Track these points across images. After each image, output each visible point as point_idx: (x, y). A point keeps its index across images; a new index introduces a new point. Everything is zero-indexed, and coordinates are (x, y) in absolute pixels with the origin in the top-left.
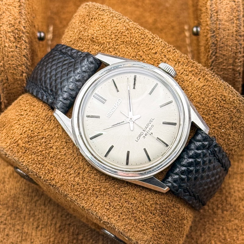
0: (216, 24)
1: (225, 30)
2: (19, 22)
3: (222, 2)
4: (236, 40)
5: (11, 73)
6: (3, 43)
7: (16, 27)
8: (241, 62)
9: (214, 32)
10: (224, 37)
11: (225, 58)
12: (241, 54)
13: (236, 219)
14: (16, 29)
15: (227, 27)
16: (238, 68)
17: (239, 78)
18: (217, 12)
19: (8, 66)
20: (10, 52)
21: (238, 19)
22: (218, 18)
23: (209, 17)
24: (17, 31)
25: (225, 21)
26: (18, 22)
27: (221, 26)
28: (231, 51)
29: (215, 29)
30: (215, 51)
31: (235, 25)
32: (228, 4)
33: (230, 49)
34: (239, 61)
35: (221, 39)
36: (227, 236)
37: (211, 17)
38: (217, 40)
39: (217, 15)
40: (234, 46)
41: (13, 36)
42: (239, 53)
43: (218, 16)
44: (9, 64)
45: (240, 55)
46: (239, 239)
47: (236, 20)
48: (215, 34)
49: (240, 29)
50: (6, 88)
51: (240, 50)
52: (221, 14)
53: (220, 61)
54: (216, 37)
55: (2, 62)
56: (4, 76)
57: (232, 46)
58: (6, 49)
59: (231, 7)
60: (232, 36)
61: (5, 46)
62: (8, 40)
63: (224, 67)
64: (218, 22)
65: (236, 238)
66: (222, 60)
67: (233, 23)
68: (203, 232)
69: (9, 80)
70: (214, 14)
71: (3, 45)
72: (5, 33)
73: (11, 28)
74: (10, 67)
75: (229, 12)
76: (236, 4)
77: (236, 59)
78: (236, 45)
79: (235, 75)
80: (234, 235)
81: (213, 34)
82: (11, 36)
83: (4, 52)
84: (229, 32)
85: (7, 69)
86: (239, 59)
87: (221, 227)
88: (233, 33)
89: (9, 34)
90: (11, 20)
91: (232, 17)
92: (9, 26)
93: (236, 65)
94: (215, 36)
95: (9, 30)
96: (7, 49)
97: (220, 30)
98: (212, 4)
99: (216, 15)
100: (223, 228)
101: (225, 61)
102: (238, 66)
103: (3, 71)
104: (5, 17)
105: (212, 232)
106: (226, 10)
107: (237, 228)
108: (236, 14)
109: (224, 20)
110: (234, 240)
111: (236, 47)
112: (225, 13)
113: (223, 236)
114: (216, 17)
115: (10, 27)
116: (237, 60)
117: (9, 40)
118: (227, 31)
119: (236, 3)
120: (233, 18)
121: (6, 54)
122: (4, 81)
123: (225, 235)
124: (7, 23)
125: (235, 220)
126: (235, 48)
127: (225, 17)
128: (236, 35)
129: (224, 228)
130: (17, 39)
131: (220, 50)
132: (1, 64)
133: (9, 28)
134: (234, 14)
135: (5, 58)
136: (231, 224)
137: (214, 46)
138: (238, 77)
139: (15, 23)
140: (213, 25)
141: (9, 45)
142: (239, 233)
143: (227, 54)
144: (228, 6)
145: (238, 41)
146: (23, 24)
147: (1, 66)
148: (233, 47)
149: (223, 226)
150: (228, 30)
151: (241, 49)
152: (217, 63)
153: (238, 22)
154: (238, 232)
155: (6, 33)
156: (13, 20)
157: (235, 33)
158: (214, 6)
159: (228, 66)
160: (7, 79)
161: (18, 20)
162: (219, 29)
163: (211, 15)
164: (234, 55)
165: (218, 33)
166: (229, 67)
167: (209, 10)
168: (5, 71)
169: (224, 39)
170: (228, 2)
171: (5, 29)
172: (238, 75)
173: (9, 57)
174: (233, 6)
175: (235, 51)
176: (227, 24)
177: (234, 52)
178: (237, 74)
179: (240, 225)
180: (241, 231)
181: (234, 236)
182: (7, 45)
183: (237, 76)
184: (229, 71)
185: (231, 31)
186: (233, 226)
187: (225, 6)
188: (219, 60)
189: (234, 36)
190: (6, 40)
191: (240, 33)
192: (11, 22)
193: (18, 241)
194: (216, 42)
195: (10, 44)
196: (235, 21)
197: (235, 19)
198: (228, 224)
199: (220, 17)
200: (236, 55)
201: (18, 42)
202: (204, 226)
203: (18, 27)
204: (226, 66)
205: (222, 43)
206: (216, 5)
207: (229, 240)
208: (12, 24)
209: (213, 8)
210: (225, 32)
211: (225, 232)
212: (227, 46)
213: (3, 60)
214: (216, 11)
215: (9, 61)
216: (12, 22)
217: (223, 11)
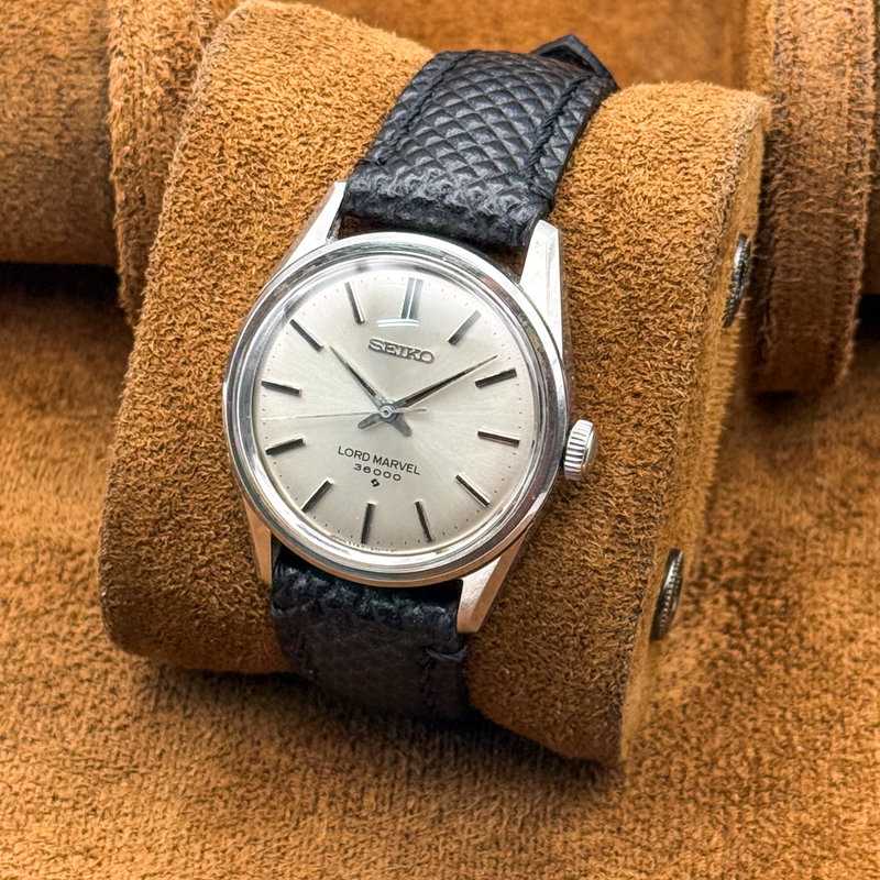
0: (790, 74)
1: (818, 93)
2: (191, 24)
3: (812, 11)
4: (850, 126)
5: (155, 178)
6: (138, 85)
7: (178, 38)
8: (861, 195)
9: (783, 98)
10: (812, 115)
11: (813, 180)
12: (861, 170)
13: (826, 691)
14: (179, 44)
15: (824, 85)
16: (851, 215)
17: (852, 249)
18: (794, 40)
19: (146, 157)
20: (154, 114)
21: (857, 63)
22: (796, 56)
23: (771, 54)
24: (180, 51)
25: (819, 68)
26: (185, 26)
27: (804, 82)
28: (833, 162)
29: (787, 88)
30: (784, 157)
31: (846, 80)
32: (831, 16)
33: (830, 152)
34: (857, 191)
35: (802, 123)
36: (796, 739)
37: (777, 54)
38: (790, 125)
39: (795, 49)
40: (842, 146)
41: (169, 64)
42: (857, 169)
43: (799, 52)
44: (152, 149)
45: (860, 175)
46: (833, 749)
47: (852, 66)
48: (784, 104)
49: (863, 93)
50: (138, 228)
51: (860, 158)
52: (806, 46)
53: (796, 189)
54: (789, 114)
55: (131, 143)
56: (133, 189)
57: (835, 143)
58: (145, 105)
59: (839, 28)
60: (838, 114)
61: (142, 95)
62: (152, 77)
63: (809, 210)
64: (796, 70)
65: (823, 744)
66: (803, 186)
67: (844, 73)
68: (722, 724)
69: (148, 202)
70: (786, 43)
71: (136, 92)
72: (144, 54)
73: (164, 41)
74: (153, 161)
75: (832, 42)
76: (853, 20)
77: (846, 187)
78: (850, 142)
79: (842, 238)
80: (819, 737)
81: (779, 106)
82: (161, 65)
83: (138, 113)
84: (829, 100)
85: (145, 167)
86: (855, 188)
87: (778, 713)
88: (840, 103)
89: (157, 59)
90: (165, 16)
91: (840, 55)
92: (157, 35)
93: (847, 204)
94: (784, 112)
95: (158, 47)
96: (148, 102)
97: (803, 93)
98: (782, 14)
99: (791, 47)
100: (783, 716)
101: (812, 192)
102: (851, 210)
103: (130, 171)
104: (150, 8)
105: (750, 725)
106: (823, 35)
107: (827, 717)
108: (854, 47)
109: (815, 65)
110: (817, 751)
111: (849, 149)
112: (819, 44)
113: (783, 738)
114: (792, 54)
115: (161, 38)
116: (850, 190)
117: (157, 76)
118: (823, 97)
119: (855, 15)
120: (843, 60)
121: (144, 118)
122: (134, 205)
123: (788, 734)
124: (154, 26)
125: (823, 696)
126: (844, 152)
127: (819, 57)
128: (850, 111)
129: (789, 715)
130: (180, 75)
131: (799, 156)
132: (127, 148)
133: (157, 41)
134: (846, 46)
135: (140, 131)
136: (810, 705)
137: (782, 143)
138: (853, 244)
139: (176, 27)
140: (781, 78)
141: (154, 93)
142: (832, 732)
143: (819, 167)
144: (831, 23)
145: (856, 132)
146: (202, 30)
147: (127, 155)
148: (839, 148)
149: (785, 710)
150: (827, 94)
151: (863, 155)
152: (787, 196)
153: (857, 73)
154: (831, 728)
155: (148, 53)
156: (173, 17)
157: (847, 106)
158: (788, 20)
159: (821, 208)
160: (143, 200)
161: (188, 18)
162: (798, 91)
163: (777, 46)
164: (842, 173)
165: (796, 104)
166: (824, 211)
167: (770, 33)
168: (136, 172)
169: (812, 123)
170: (831, 11)
171: (146, 42)
172: (851, 236)
173: (153, 130)
174: (845, 24)
175: (846, 161)
176: (824, 75)
177: (840, 164)
178: (848, 233)
179: (839, 711)
180: (839, 727)
181: (817, 740)
182: (148, 91)
183: (849, 241)
184: (824, 224)
185: (835, 99)
186: (817, 711)
187: (820, 23)
188: (794, 186)
189: (846, 113)
190: (145, 77)
191: (863, 104)
192: (165, 24)
193: (146, 708)
194: (787, 130)
195: (158, 88)
196: (850, 70)
197: (848, 63)
198: (801, 706)
199: (804, 55)
200: (846, 172)
201: (183, 83)
202: (725, 707)
203: (185, 40)
204: (817, 207)
205: (807, 135)
206: (793, 19)
207: (800, 748)
208: (167, 28)
209: (785, 26)
210: (815, 100)
211: (789, 727)
212: (820, 142)
213: (134, 138)
214: (791, 36)
215: (150, 142)
216: (170, 24)
217: (813, 36)
